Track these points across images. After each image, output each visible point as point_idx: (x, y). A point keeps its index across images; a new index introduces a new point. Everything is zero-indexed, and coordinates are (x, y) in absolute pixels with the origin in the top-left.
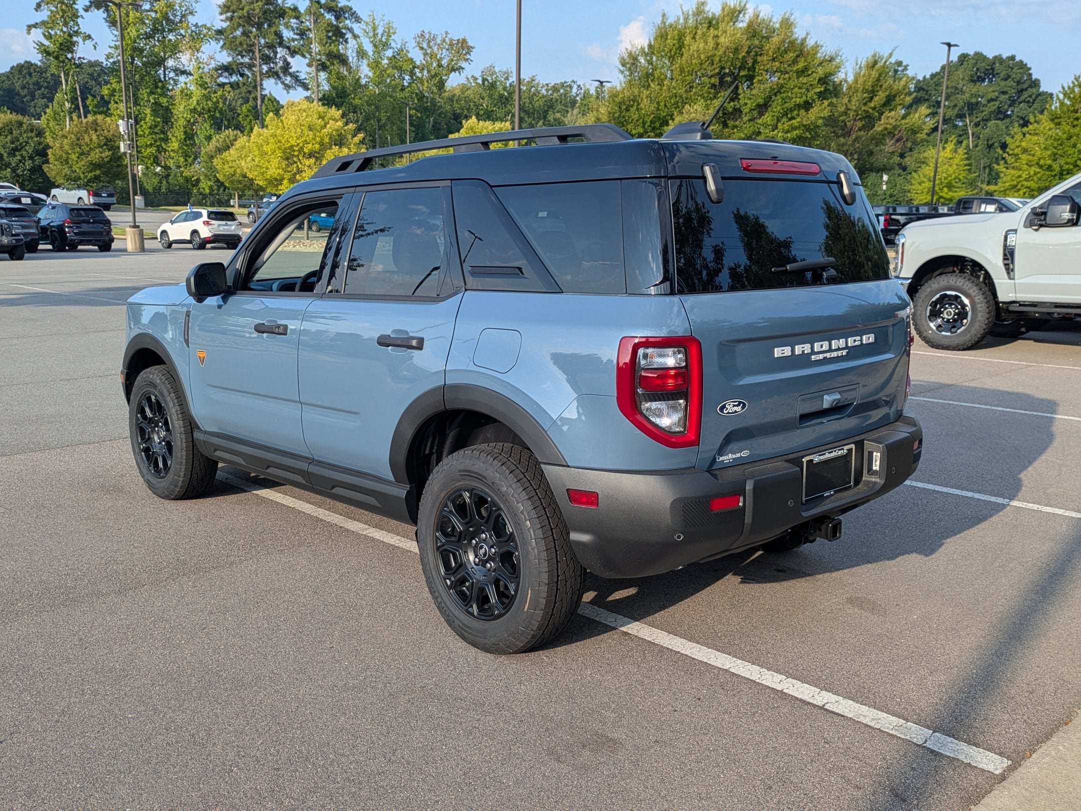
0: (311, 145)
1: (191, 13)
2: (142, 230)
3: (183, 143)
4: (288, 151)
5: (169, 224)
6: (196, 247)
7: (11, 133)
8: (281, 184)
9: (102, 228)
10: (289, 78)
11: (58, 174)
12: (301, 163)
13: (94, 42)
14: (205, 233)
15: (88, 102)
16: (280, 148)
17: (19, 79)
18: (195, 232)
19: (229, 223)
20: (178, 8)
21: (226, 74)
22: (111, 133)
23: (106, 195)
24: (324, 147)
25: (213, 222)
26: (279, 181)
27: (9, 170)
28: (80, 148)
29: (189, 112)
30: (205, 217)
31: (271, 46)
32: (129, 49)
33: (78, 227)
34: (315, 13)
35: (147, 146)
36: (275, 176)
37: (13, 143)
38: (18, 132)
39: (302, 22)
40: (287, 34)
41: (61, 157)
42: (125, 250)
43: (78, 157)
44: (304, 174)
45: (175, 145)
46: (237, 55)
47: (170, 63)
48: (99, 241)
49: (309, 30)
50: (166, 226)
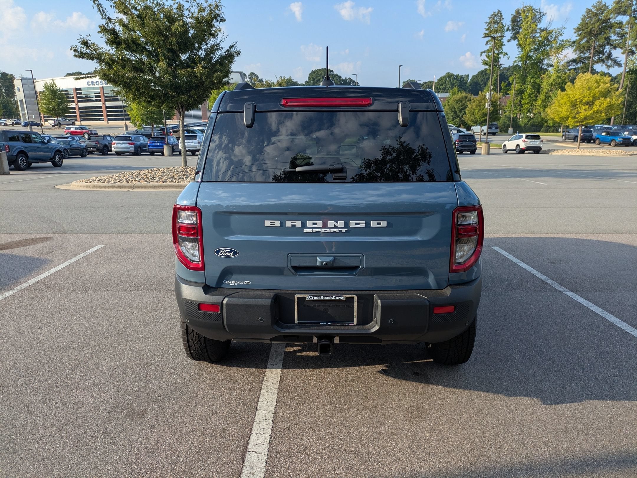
0: (587, 98)
1: (561, 35)
2: (490, 145)
3: (544, 101)
4: (574, 102)
5: (507, 141)
6: (517, 152)
7: (462, 102)
8: (568, 120)
9: (472, 144)
10: (610, 62)
11: (468, 119)
12: (580, 108)
13: (508, 56)
14: (523, 146)
15: (502, 85)
16: (569, 101)
17: (481, 77)
18: (518, 145)
19: (536, 140)
20: (554, 33)
21: (574, 64)
22: (495, 99)
23: (494, 128)
24: (595, 98)
25: (527, 140)
26: (567, 118)
27: (458, 118)
28: (480, 107)
29: (548, 85)
30: (524, 138)
31: (603, 46)
32: (524, 57)
33: (461, 143)
34: (632, 23)
35: (526, 104)
36: (564, 116)
37: (462, 106)
38: (465, 101)
39: (623, 29)
40: (613, 37)
41: (471, 111)
42: (480, 154)
43: (478, 111)
44: (580, 114)
45: (539, 102)
46: (581, 53)
47: (546, 62)
48: (470, 149)
49: (627, 33)
50: (506, 143)
